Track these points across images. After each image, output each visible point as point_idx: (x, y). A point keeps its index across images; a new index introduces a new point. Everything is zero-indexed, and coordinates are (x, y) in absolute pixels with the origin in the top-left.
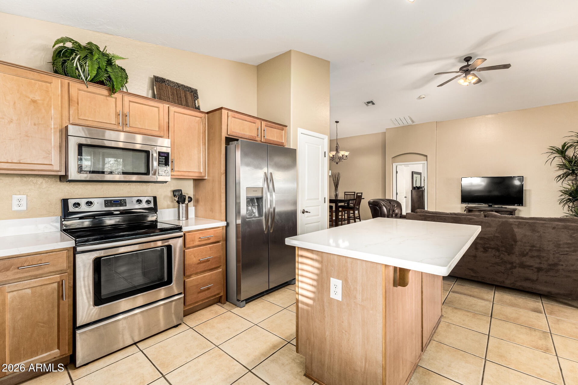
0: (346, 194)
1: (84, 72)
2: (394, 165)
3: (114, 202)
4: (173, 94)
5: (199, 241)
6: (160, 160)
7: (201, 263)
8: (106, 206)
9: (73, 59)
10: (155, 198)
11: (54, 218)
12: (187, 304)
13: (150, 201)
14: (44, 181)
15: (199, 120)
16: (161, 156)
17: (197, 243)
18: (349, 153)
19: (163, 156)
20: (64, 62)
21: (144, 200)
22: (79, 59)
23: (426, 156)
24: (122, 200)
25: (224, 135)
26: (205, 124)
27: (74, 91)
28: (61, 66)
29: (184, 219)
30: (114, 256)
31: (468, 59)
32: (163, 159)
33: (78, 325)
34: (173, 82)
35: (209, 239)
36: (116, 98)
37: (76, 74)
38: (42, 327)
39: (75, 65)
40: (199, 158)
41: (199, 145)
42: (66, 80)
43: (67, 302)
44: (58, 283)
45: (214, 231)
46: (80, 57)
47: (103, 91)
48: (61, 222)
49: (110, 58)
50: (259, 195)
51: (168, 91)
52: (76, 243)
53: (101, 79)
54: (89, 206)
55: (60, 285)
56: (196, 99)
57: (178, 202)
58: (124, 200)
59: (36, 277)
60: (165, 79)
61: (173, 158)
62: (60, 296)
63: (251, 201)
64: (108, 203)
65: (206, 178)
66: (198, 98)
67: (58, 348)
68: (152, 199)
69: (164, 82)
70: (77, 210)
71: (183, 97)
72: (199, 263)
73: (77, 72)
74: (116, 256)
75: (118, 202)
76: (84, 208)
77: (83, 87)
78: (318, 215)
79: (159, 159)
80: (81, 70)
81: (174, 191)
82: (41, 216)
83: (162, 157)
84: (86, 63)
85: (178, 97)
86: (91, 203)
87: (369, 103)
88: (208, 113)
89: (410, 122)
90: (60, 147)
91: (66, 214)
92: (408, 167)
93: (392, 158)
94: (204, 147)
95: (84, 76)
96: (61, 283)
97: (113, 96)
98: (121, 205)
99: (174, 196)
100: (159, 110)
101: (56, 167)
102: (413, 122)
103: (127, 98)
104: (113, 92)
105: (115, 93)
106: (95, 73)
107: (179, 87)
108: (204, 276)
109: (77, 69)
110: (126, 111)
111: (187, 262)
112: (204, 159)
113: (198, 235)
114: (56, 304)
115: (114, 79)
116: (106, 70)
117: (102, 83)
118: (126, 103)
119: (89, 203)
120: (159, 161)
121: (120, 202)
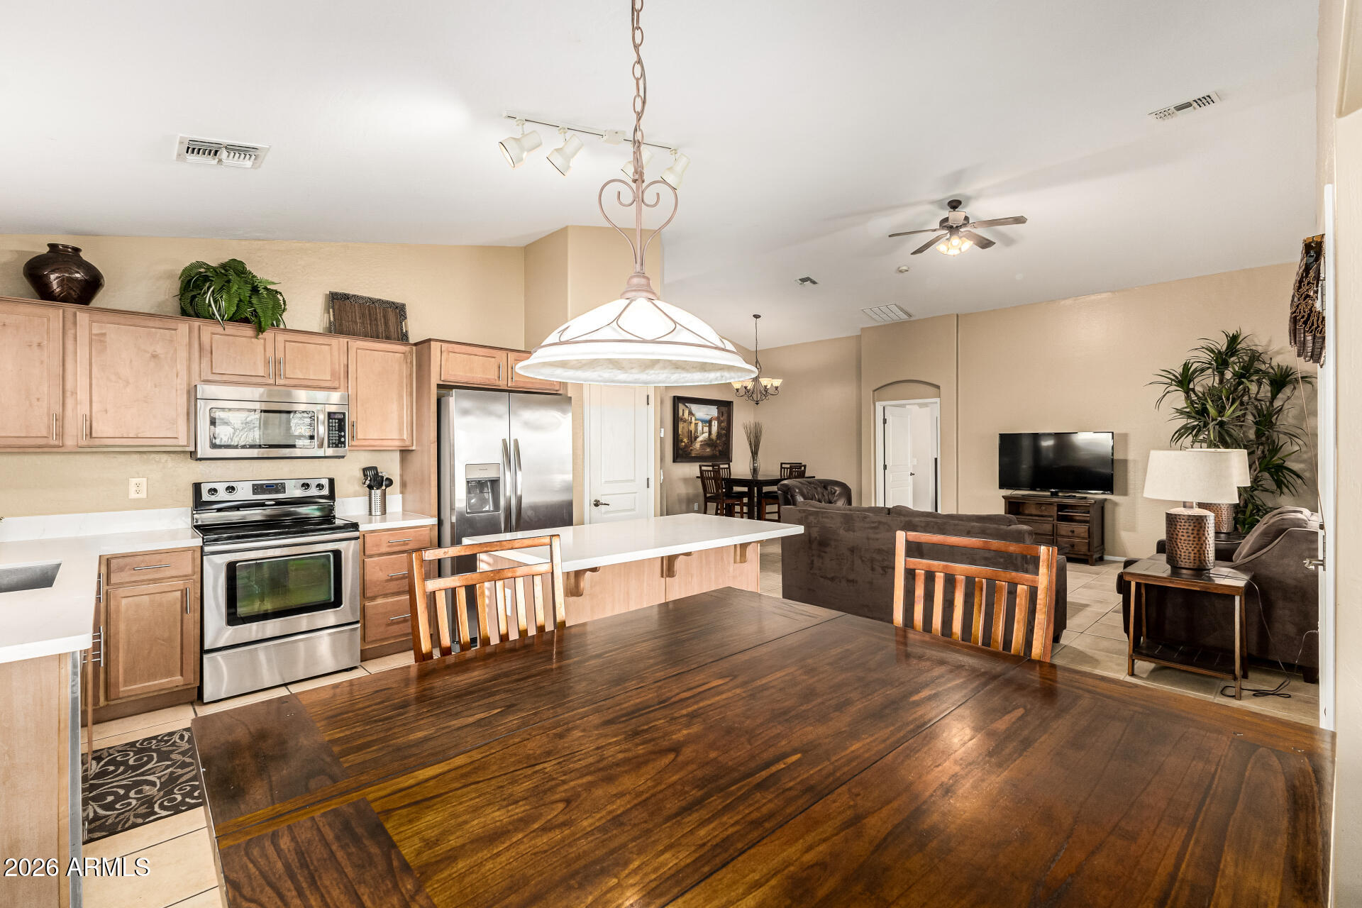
0: (784, 468)
1: (219, 310)
2: (879, 406)
3: (266, 486)
4: (363, 315)
5: (389, 546)
6: (331, 424)
7: (392, 579)
8: (254, 493)
9: (205, 293)
10: (332, 482)
11: (183, 509)
12: (368, 639)
13: (323, 486)
14: (169, 459)
15: (401, 357)
16: (332, 419)
17: (384, 549)
18: (781, 380)
19: (335, 419)
20: (194, 297)
21: (313, 483)
22: (213, 291)
23: (938, 387)
24: (278, 484)
25: (435, 380)
26: (412, 362)
27: (206, 338)
28: (189, 305)
29: (379, 513)
30: (254, 562)
31: (954, 204)
32: (335, 423)
33: (206, 647)
34: (362, 298)
35: (405, 543)
36: (265, 339)
37: (209, 312)
38: (162, 645)
39: (207, 302)
40: (401, 417)
41: (401, 397)
42: (196, 323)
43: (193, 617)
44: (182, 591)
45: (415, 532)
46: (214, 289)
47: (247, 331)
48: (193, 514)
49: (256, 284)
50: (491, 474)
51: (355, 312)
52: (203, 542)
53: (243, 316)
54: (230, 492)
55: (184, 593)
56: (403, 320)
57: (370, 487)
58: (281, 484)
59: (155, 581)
60: (349, 295)
61: (355, 420)
62: (184, 610)
63: (476, 486)
64: (257, 489)
65: (414, 448)
66: (406, 318)
67: (182, 675)
68: (325, 482)
69: (348, 299)
70: (213, 498)
71: (381, 319)
72: (387, 581)
73: (210, 309)
74: (258, 561)
75: (273, 486)
76: (222, 495)
77: (219, 329)
78: (633, 510)
79: (329, 423)
80: (216, 307)
81: (365, 470)
82: (165, 506)
83: (334, 421)
84: (222, 297)
85: (371, 320)
86: (233, 488)
87: (803, 280)
88: (416, 344)
89: (904, 317)
90: (188, 414)
91: (199, 504)
92: (928, 408)
93: (874, 391)
94: (409, 398)
95: (220, 315)
96: (184, 592)
97: (261, 336)
98: (277, 492)
99: (365, 475)
100: (331, 349)
101: (183, 441)
102: (910, 316)
103: (281, 338)
104: (261, 331)
105: (264, 332)
106: (234, 309)
107: (373, 303)
108: (398, 601)
109: (210, 305)
110: (280, 355)
111: (367, 578)
112: (409, 418)
113: (385, 537)
114: (179, 618)
115: (261, 314)
116: (250, 302)
117: (246, 320)
118: (280, 345)
119: (231, 489)
120: (329, 426)
121: (278, 487)
